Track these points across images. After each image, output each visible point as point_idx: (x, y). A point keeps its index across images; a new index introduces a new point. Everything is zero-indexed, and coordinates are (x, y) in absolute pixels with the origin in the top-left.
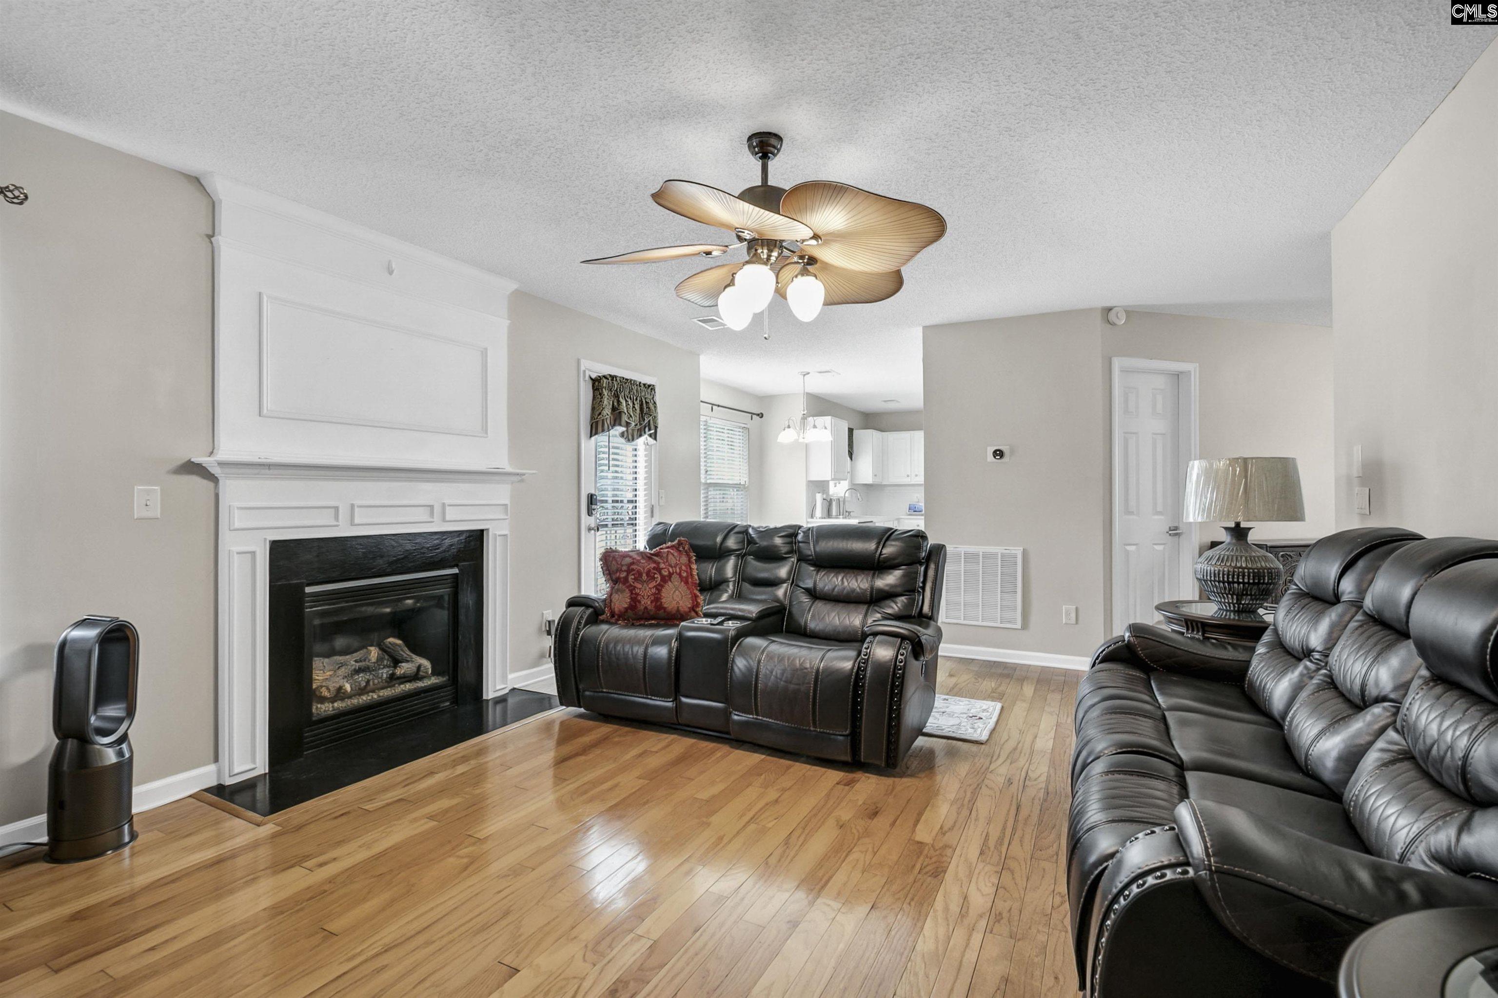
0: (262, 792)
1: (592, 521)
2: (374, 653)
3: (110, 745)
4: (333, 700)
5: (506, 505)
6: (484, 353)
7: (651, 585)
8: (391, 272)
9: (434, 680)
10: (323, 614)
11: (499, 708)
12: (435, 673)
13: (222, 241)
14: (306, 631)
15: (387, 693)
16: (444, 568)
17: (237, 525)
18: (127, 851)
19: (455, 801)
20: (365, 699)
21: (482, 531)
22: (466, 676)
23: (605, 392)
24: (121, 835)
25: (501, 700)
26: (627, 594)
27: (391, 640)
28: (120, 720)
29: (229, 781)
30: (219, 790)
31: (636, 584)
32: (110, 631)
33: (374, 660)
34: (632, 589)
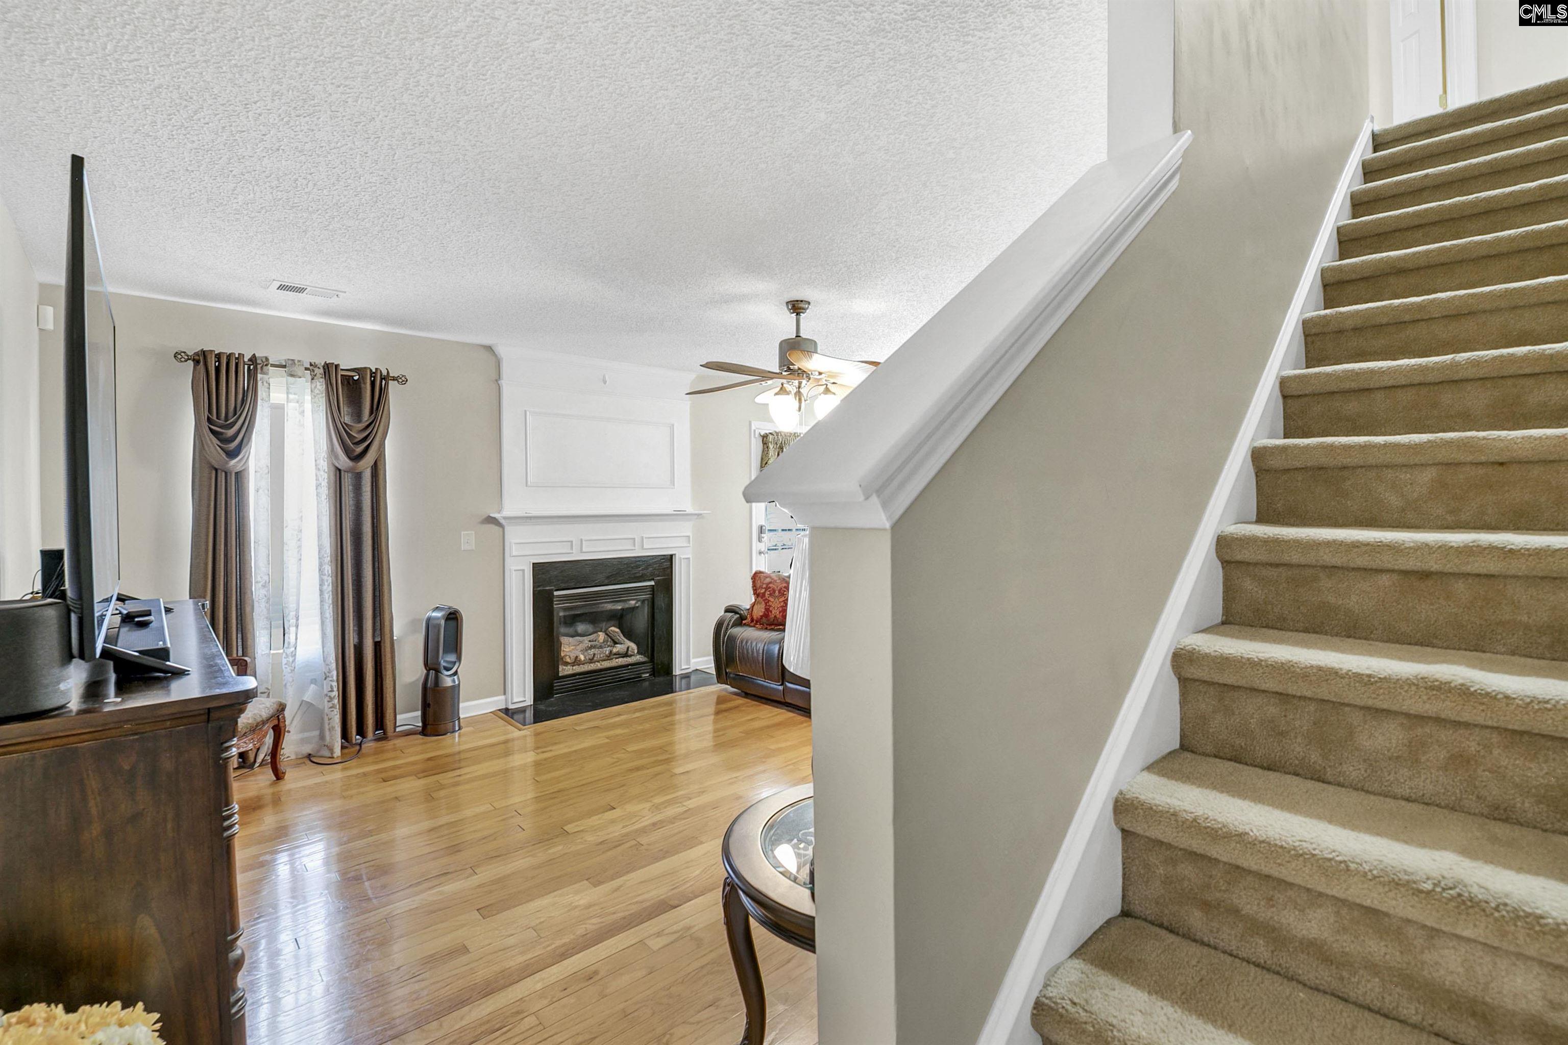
0: (529, 714)
1: (762, 547)
2: (601, 636)
3: (450, 676)
4: (573, 664)
5: (689, 537)
6: (672, 427)
7: (781, 600)
8: (605, 382)
9: (639, 658)
10: (565, 609)
11: (684, 681)
12: (639, 653)
13: (504, 383)
14: (555, 619)
15: (607, 664)
16: (644, 581)
17: (514, 553)
18: (457, 734)
19: (625, 731)
20: (592, 667)
21: (671, 556)
22: (659, 657)
23: (771, 446)
24: (454, 726)
25: (687, 676)
26: (763, 605)
27: (613, 628)
28: (454, 663)
29: (511, 707)
30: (506, 711)
31: (770, 599)
32: (450, 614)
33: (601, 641)
34: (767, 602)
